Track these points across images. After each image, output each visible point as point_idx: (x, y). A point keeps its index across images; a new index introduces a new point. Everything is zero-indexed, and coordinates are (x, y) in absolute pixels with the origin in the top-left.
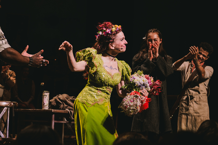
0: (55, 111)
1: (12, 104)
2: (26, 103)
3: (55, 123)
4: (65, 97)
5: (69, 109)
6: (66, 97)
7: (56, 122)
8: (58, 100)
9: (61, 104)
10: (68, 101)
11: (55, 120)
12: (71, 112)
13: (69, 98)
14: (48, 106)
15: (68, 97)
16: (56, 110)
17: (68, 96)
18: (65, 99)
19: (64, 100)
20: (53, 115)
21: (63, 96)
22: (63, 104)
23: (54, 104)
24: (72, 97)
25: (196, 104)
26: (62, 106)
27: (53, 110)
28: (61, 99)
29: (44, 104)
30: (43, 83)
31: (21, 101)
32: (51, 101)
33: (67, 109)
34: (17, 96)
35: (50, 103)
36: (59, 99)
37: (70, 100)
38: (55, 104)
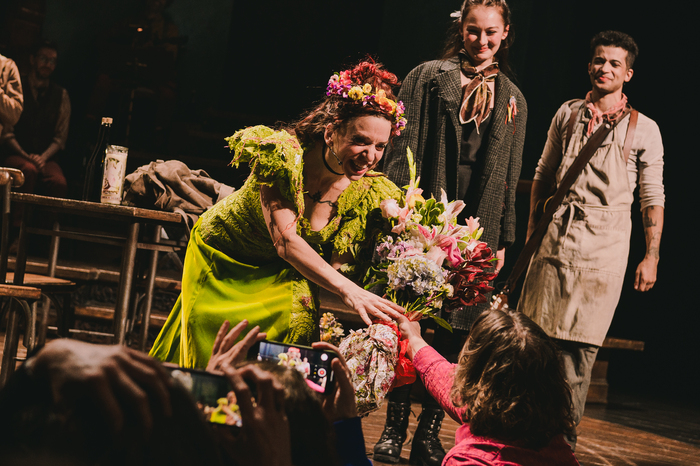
0: (142, 214)
1: (7, 175)
2: (37, 158)
3: (138, 251)
4: (175, 170)
5: (186, 211)
6: (178, 172)
7: (142, 246)
8: (154, 178)
9: (163, 191)
10: (183, 183)
11: (140, 240)
12: (190, 219)
13: (189, 175)
14: (119, 195)
15: (184, 172)
16: (144, 211)
17: (185, 169)
18: (176, 178)
19: (172, 180)
20: (136, 225)
21: (170, 168)
22: (168, 193)
23: (140, 188)
24: (198, 172)
25: (589, 234)
26: (163, 197)
27: (135, 210)
28: (164, 175)
29: (109, 186)
30: (110, 120)
31: (23, 152)
32: (129, 177)
33: (178, 211)
34: (9, 135)
35: (127, 184)
36: (157, 175)
37: (193, 182)
38: (144, 189)
